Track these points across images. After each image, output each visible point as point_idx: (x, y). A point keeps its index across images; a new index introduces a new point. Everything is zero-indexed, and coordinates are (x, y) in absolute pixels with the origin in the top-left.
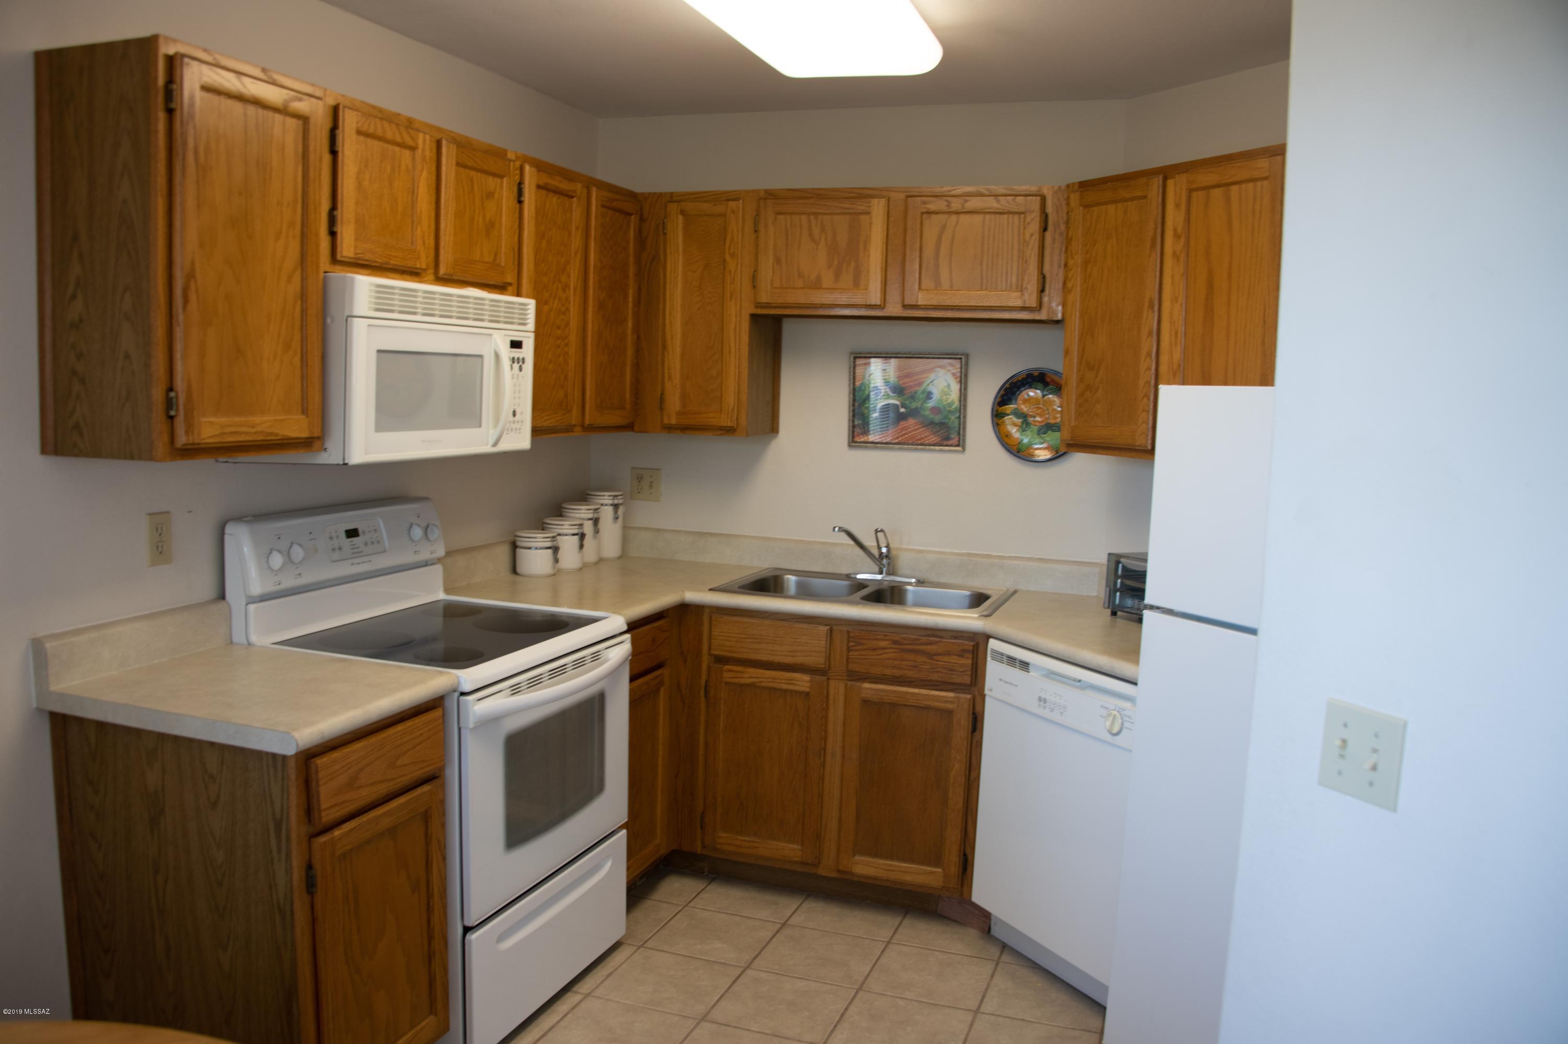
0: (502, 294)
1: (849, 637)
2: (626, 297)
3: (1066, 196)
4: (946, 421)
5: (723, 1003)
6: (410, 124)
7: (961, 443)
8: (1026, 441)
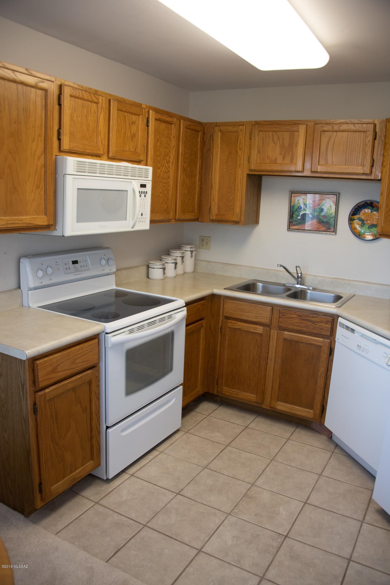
0: (139, 165)
1: (280, 312)
2: (196, 166)
3: (385, 124)
4: (329, 221)
5: (215, 461)
6: (96, 93)
7: (335, 231)
8: (362, 231)
